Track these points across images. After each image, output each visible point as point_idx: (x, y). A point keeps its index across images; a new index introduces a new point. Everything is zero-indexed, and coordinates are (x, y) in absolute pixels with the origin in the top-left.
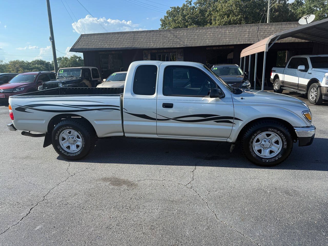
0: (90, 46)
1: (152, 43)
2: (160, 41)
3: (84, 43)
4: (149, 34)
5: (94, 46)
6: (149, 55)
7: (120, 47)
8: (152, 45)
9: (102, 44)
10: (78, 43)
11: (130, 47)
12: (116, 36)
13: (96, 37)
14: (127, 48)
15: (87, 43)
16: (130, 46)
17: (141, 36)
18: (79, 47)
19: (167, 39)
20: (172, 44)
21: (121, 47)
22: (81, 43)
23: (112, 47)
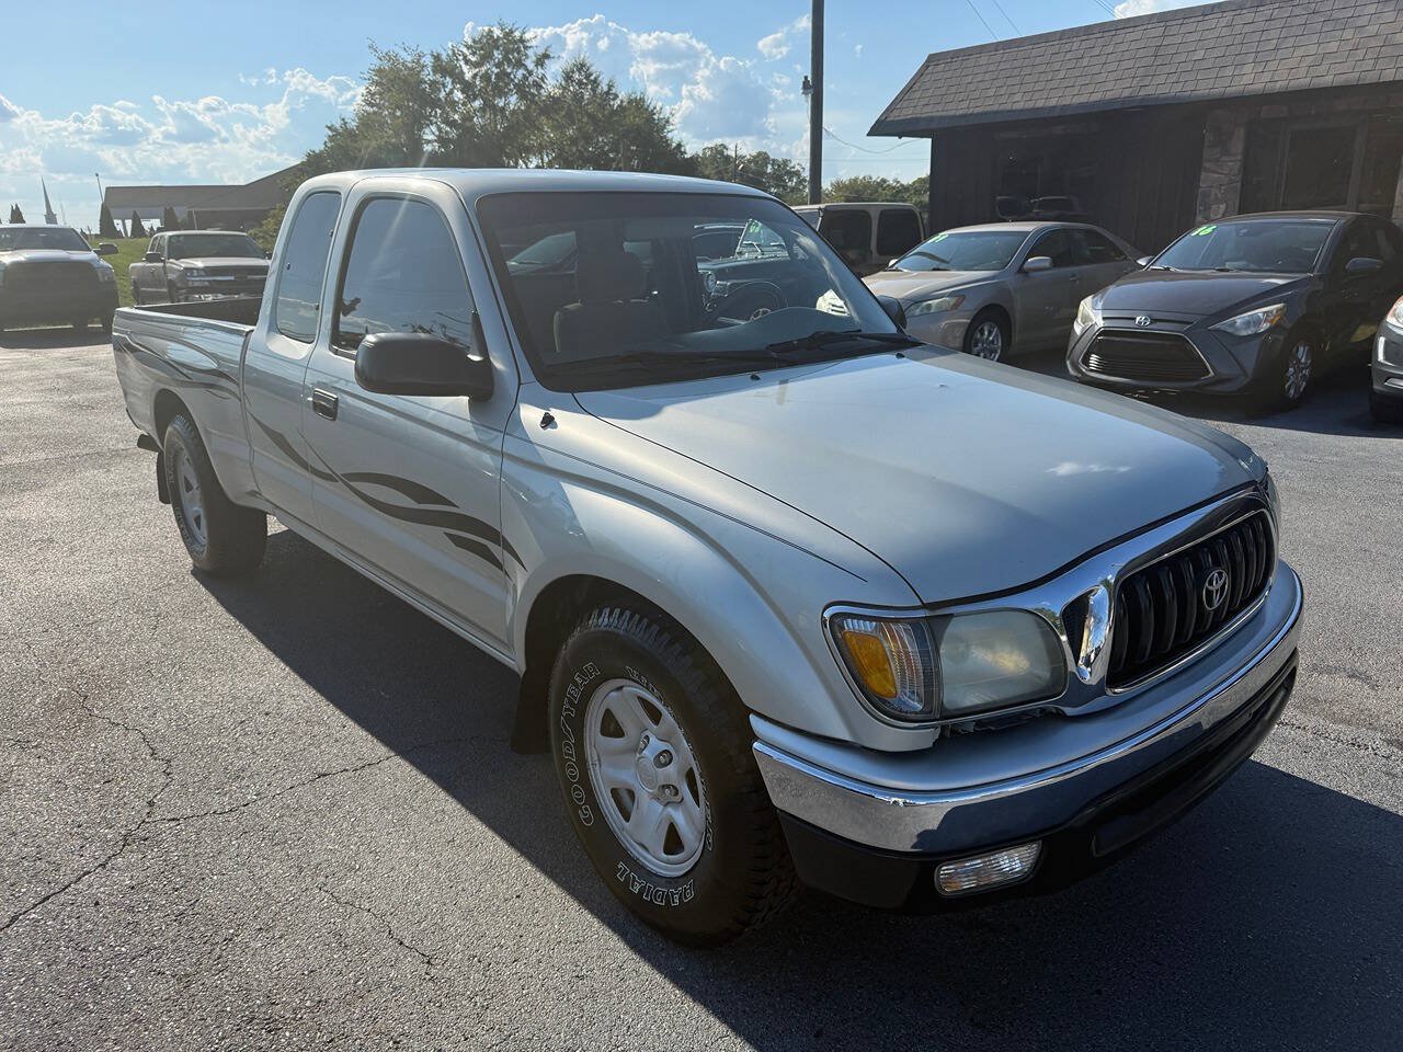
0: (950, 106)
1: (1248, 69)
2: (1300, 52)
3: (930, 92)
4: (1249, 17)
5: (964, 105)
6: (1241, 133)
7: (1076, 100)
8: (1246, 80)
9: (1002, 91)
10: (906, 98)
11: (1123, 95)
12: (1075, 46)
13: (983, 60)
14: (1112, 101)
15: (943, 90)
16: (1126, 93)
17: (1196, 36)
18: (907, 113)
19: (1348, 34)
20: (1368, 65)
21: (1083, 99)
22: (918, 95)
23: (1040, 104)
